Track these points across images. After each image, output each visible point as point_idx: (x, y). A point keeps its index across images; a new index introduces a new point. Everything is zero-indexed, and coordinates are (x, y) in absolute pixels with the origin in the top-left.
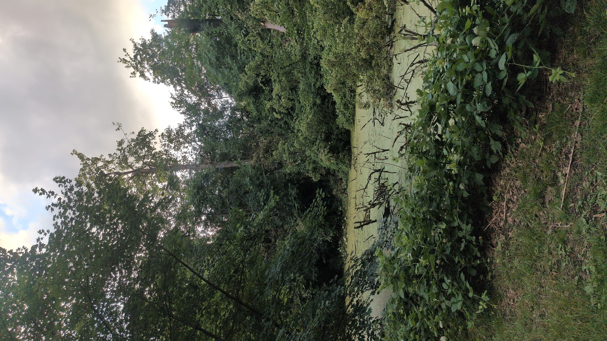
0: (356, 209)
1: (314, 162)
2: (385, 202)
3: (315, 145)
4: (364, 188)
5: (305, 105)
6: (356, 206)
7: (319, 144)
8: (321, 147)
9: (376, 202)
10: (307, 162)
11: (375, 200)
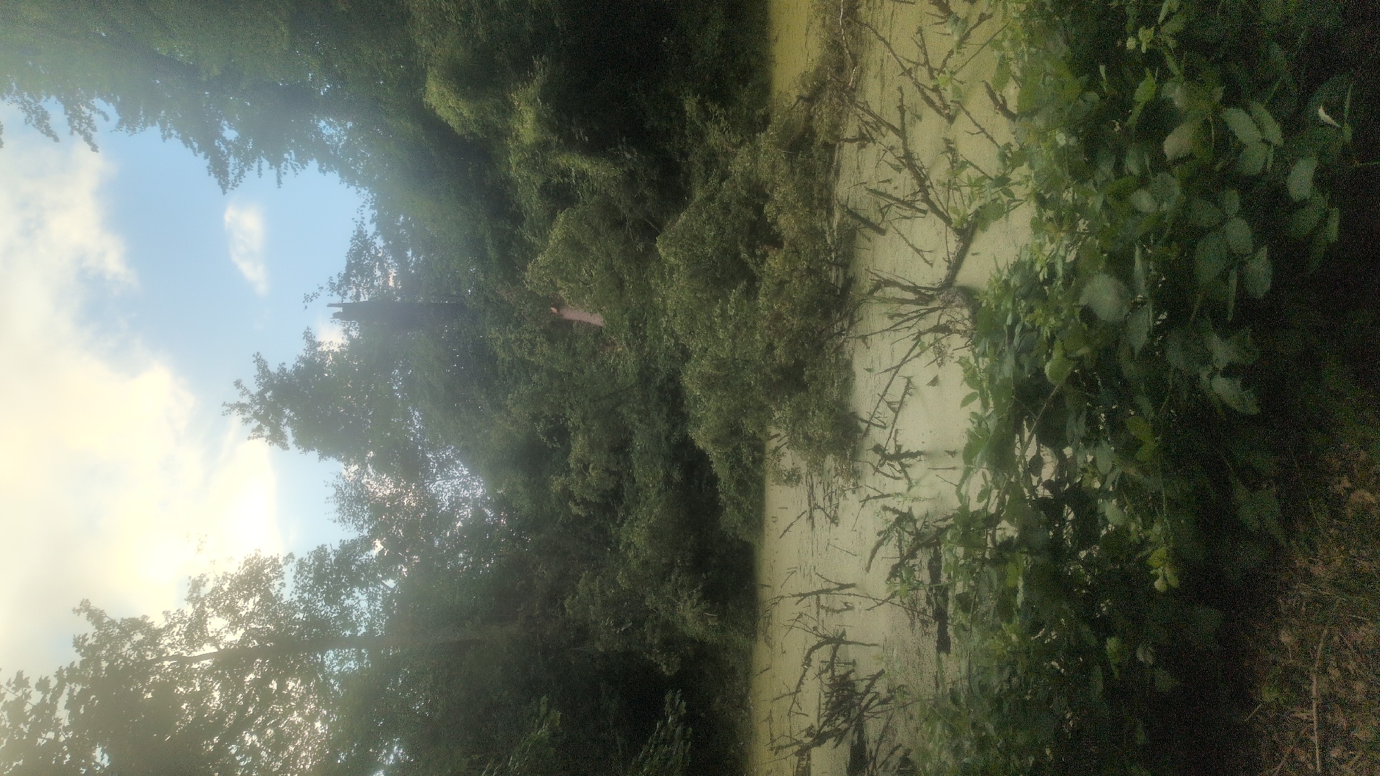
0: (772, 750)
1: (667, 626)
2: (852, 728)
3: (670, 581)
4: (793, 690)
5: (647, 486)
6: (773, 741)
7: (677, 580)
8: (682, 586)
9: (826, 729)
10: (647, 625)
11: (824, 724)
